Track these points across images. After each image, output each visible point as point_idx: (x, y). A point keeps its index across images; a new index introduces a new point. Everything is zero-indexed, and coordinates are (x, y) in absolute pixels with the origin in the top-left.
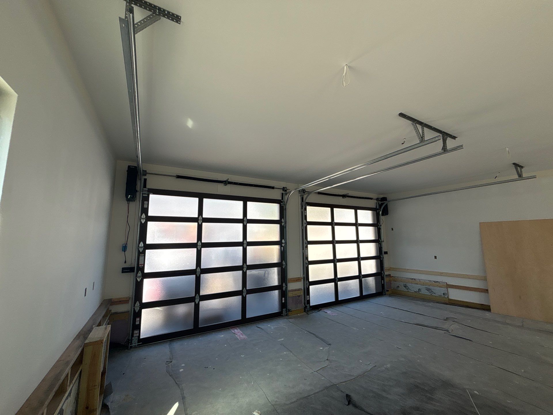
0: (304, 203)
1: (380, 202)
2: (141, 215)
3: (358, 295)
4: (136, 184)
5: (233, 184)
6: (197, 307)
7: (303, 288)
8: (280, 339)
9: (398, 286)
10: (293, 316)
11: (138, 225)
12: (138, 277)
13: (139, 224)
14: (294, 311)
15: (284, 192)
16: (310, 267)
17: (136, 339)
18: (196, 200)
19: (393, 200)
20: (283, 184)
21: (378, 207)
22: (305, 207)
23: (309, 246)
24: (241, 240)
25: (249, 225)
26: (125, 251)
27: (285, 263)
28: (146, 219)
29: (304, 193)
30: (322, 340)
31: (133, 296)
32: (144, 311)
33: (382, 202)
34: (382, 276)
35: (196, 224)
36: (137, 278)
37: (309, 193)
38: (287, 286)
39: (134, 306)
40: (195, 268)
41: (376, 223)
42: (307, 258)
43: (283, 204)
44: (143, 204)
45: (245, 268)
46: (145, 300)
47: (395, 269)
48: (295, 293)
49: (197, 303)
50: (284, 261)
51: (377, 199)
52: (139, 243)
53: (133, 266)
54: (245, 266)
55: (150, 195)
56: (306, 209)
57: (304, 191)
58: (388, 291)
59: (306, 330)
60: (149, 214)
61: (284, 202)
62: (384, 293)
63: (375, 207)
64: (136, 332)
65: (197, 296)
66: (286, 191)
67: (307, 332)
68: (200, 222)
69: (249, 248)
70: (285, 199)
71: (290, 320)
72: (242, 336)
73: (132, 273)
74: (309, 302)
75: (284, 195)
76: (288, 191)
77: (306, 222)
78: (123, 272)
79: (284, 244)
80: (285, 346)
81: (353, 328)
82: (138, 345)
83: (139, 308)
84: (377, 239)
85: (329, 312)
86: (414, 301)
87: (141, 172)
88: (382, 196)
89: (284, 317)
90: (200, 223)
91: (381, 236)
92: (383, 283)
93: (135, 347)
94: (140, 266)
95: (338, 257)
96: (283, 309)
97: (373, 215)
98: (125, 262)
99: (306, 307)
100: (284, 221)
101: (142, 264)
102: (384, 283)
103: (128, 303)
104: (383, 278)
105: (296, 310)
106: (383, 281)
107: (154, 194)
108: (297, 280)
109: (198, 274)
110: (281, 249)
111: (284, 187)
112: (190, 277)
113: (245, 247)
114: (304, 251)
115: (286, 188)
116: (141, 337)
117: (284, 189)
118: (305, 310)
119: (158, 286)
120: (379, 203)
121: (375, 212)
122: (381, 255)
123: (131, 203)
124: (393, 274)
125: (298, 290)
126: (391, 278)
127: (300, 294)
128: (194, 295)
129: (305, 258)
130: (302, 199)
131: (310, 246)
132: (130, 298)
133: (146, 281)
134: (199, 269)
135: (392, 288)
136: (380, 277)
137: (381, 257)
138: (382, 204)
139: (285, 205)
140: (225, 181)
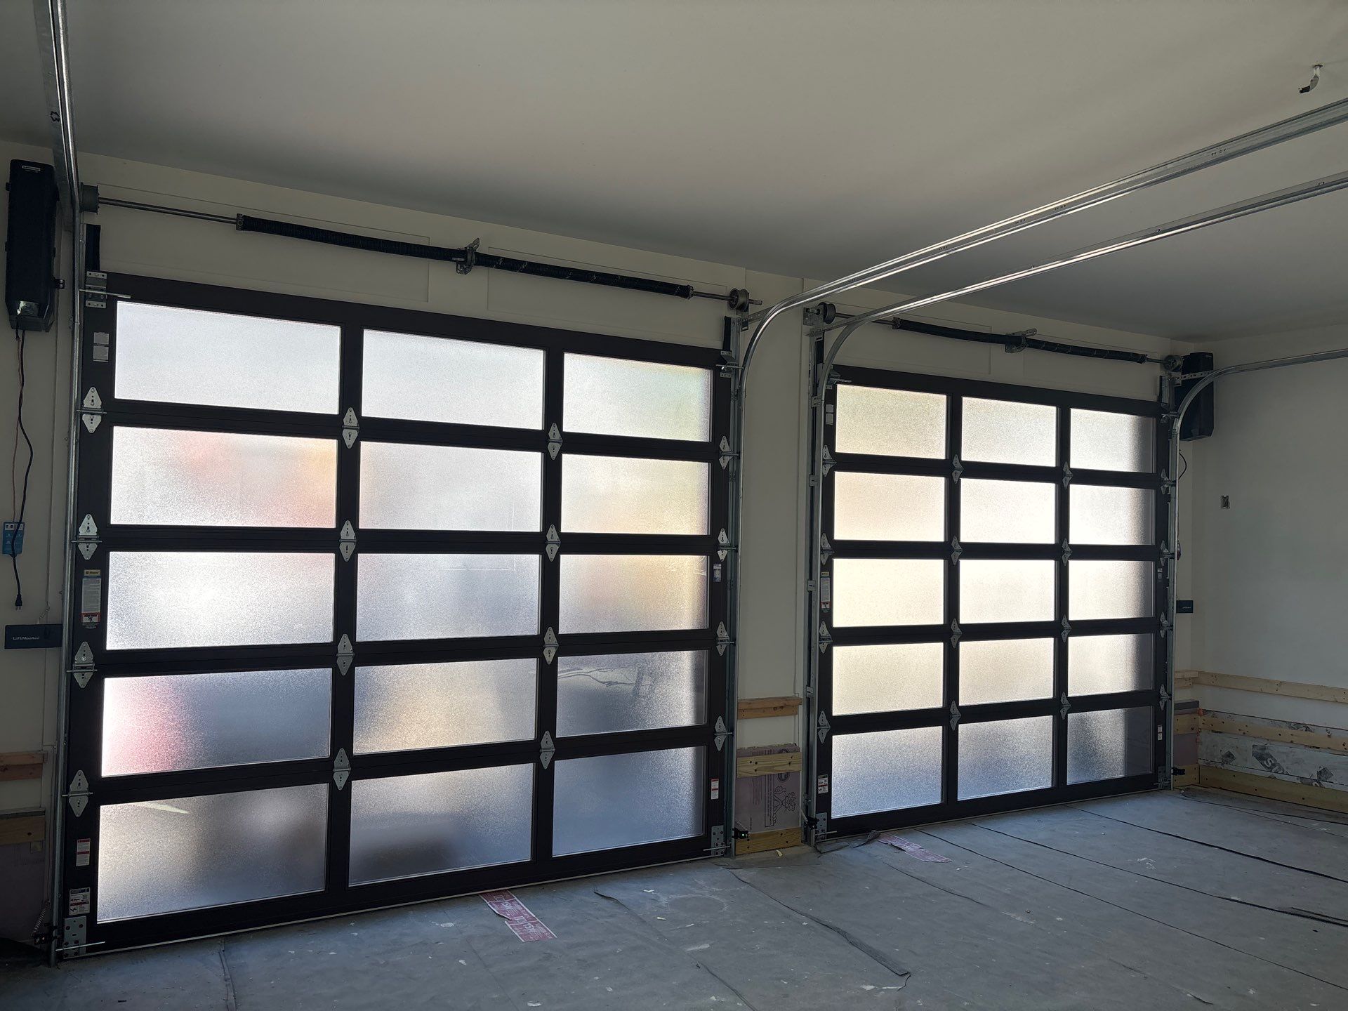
0: (824, 370)
1: (1179, 378)
2: (83, 394)
3: (1046, 783)
4: (51, 252)
5: (498, 267)
6: (340, 805)
7: (801, 744)
8: (695, 943)
9: (1229, 755)
10: (753, 856)
11: (69, 439)
12: (77, 668)
13: (73, 434)
14: (760, 836)
15: (733, 315)
16: (841, 654)
17: (81, 926)
18: (331, 336)
19: (1241, 369)
20: (730, 277)
21: (1166, 399)
22: (830, 387)
23: (838, 563)
24: (533, 524)
25: (570, 462)
26: (14, 556)
27: (725, 634)
28: (103, 416)
29: (829, 322)
30: (874, 954)
31: (58, 746)
32: (107, 812)
33: (1188, 376)
34: (1157, 707)
35: (331, 446)
36: (72, 673)
37: (851, 321)
38: (732, 730)
39: (67, 790)
40: (329, 639)
41: (1151, 469)
42: (827, 616)
43: (729, 371)
44: (87, 346)
45: (550, 645)
46: (111, 766)
47: (1218, 681)
48: (764, 761)
49: (340, 784)
50: (722, 623)
51: (1167, 362)
52: (78, 522)
53: (51, 619)
54: (550, 637)
55: (120, 304)
56: (831, 398)
57: (826, 311)
58: (1182, 772)
59: (807, 915)
60: (120, 393)
61: (736, 360)
62: (1161, 782)
63: (1154, 398)
64: (78, 896)
65: (342, 760)
66: (743, 308)
67: (813, 924)
68: (350, 437)
69: (569, 563)
70: (737, 347)
71: (740, 872)
72: (531, 929)
73: (51, 653)
74: (825, 801)
75: (733, 329)
76: (753, 309)
77: (828, 457)
78: (9, 644)
79: (725, 552)
80: (713, 971)
81: (1013, 915)
82: (89, 949)
83: (87, 798)
84: (1151, 542)
85: (913, 846)
86: (1294, 820)
87: (72, 197)
88: (1190, 348)
89: (719, 860)
90: (349, 443)
91: (1171, 531)
92: (1160, 737)
93: (77, 957)
94: (85, 620)
95: (967, 616)
96: (714, 829)
97: (1142, 436)
98: (19, 602)
99: (812, 822)
100: (727, 449)
101: (94, 615)
102: (1164, 736)
103: (39, 776)
104: (1161, 718)
105: (766, 835)
106: (1160, 729)
107: (134, 299)
108: (780, 707)
109: (344, 663)
110: (711, 572)
111: (734, 292)
112: (311, 675)
113: (552, 557)
114: (815, 586)
115: (745, 293)
116: (100, 921)
117: (738, 300)
118: (807, 834)
119: (167, 709)
120: (1172, 381)
121: (1152, 422)
122: (1163, 616)
123: (32, 338)
124: (1209, 699)
125: (780, 752)
126: (1200, 720)
127: (789, 768)
128: (326, 754)
129: (816, 616)
130: (820, 346)
131: (840, 564)
132: (44, 757)
133: (116, 690)
134: (348, 642)
135: (1201, 762)
136: (1148, 711)
137: (1160, 626)
138: (1188, 385)
139: (739, 374)
140: (462, 253)
